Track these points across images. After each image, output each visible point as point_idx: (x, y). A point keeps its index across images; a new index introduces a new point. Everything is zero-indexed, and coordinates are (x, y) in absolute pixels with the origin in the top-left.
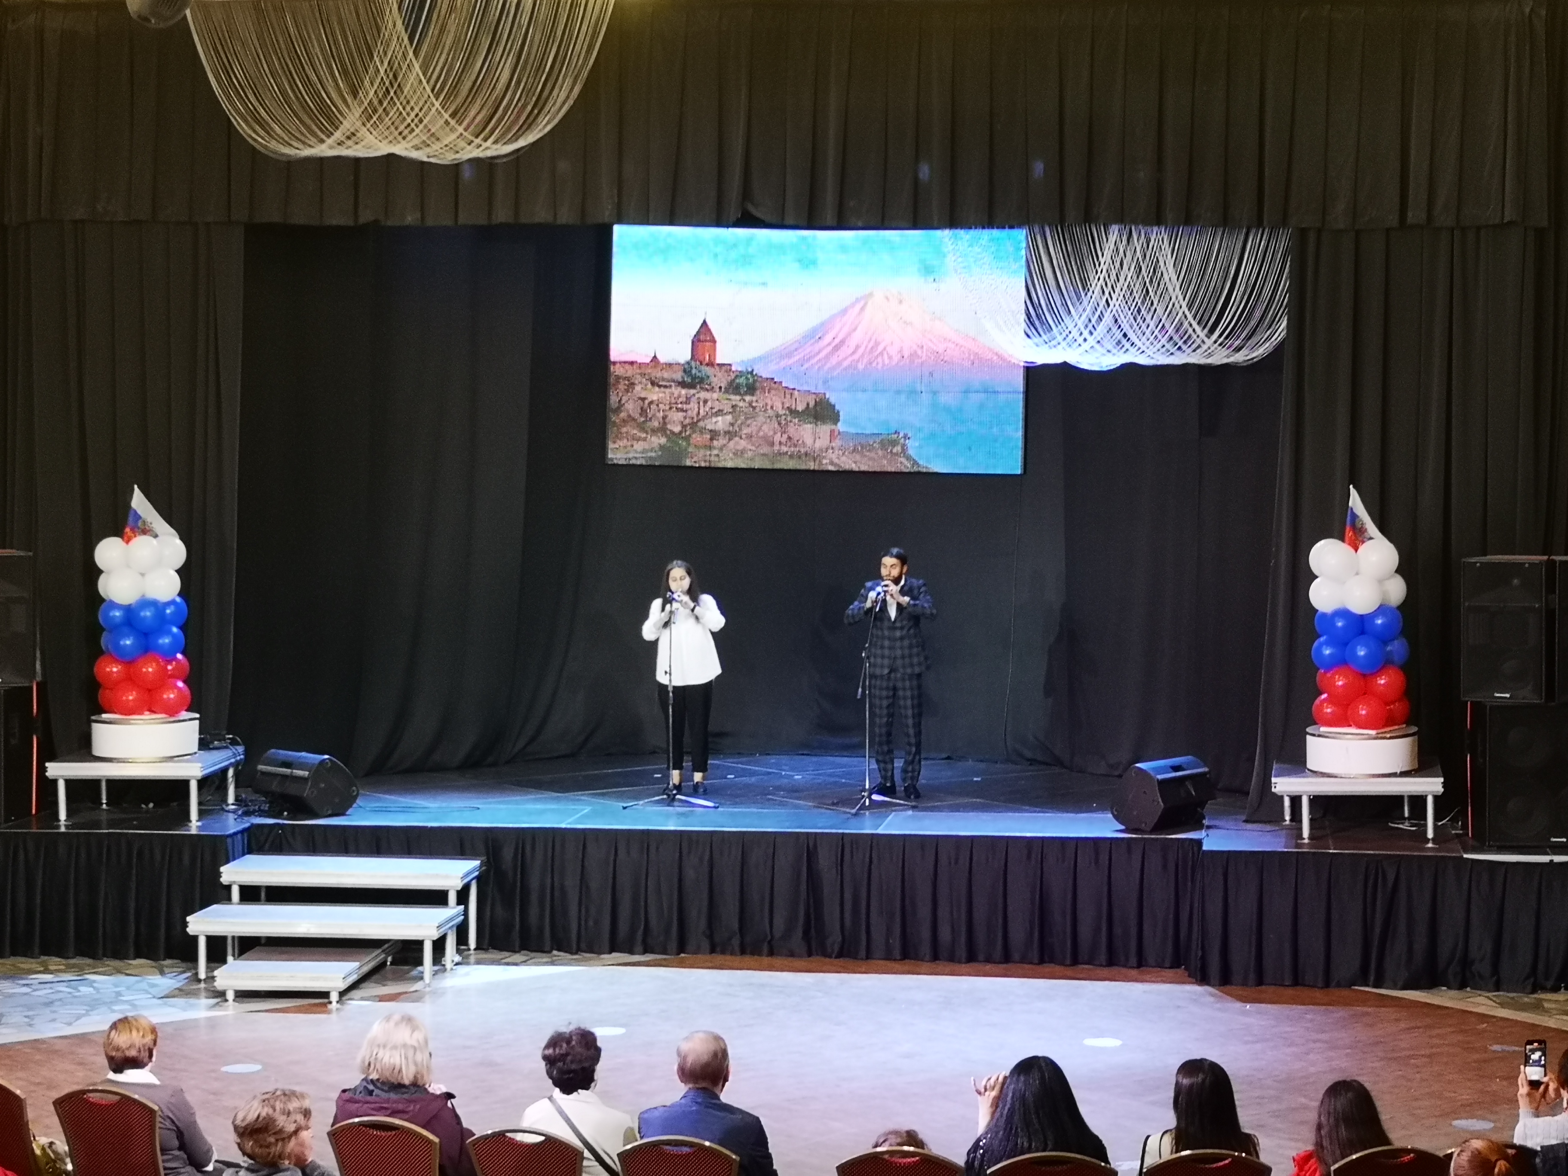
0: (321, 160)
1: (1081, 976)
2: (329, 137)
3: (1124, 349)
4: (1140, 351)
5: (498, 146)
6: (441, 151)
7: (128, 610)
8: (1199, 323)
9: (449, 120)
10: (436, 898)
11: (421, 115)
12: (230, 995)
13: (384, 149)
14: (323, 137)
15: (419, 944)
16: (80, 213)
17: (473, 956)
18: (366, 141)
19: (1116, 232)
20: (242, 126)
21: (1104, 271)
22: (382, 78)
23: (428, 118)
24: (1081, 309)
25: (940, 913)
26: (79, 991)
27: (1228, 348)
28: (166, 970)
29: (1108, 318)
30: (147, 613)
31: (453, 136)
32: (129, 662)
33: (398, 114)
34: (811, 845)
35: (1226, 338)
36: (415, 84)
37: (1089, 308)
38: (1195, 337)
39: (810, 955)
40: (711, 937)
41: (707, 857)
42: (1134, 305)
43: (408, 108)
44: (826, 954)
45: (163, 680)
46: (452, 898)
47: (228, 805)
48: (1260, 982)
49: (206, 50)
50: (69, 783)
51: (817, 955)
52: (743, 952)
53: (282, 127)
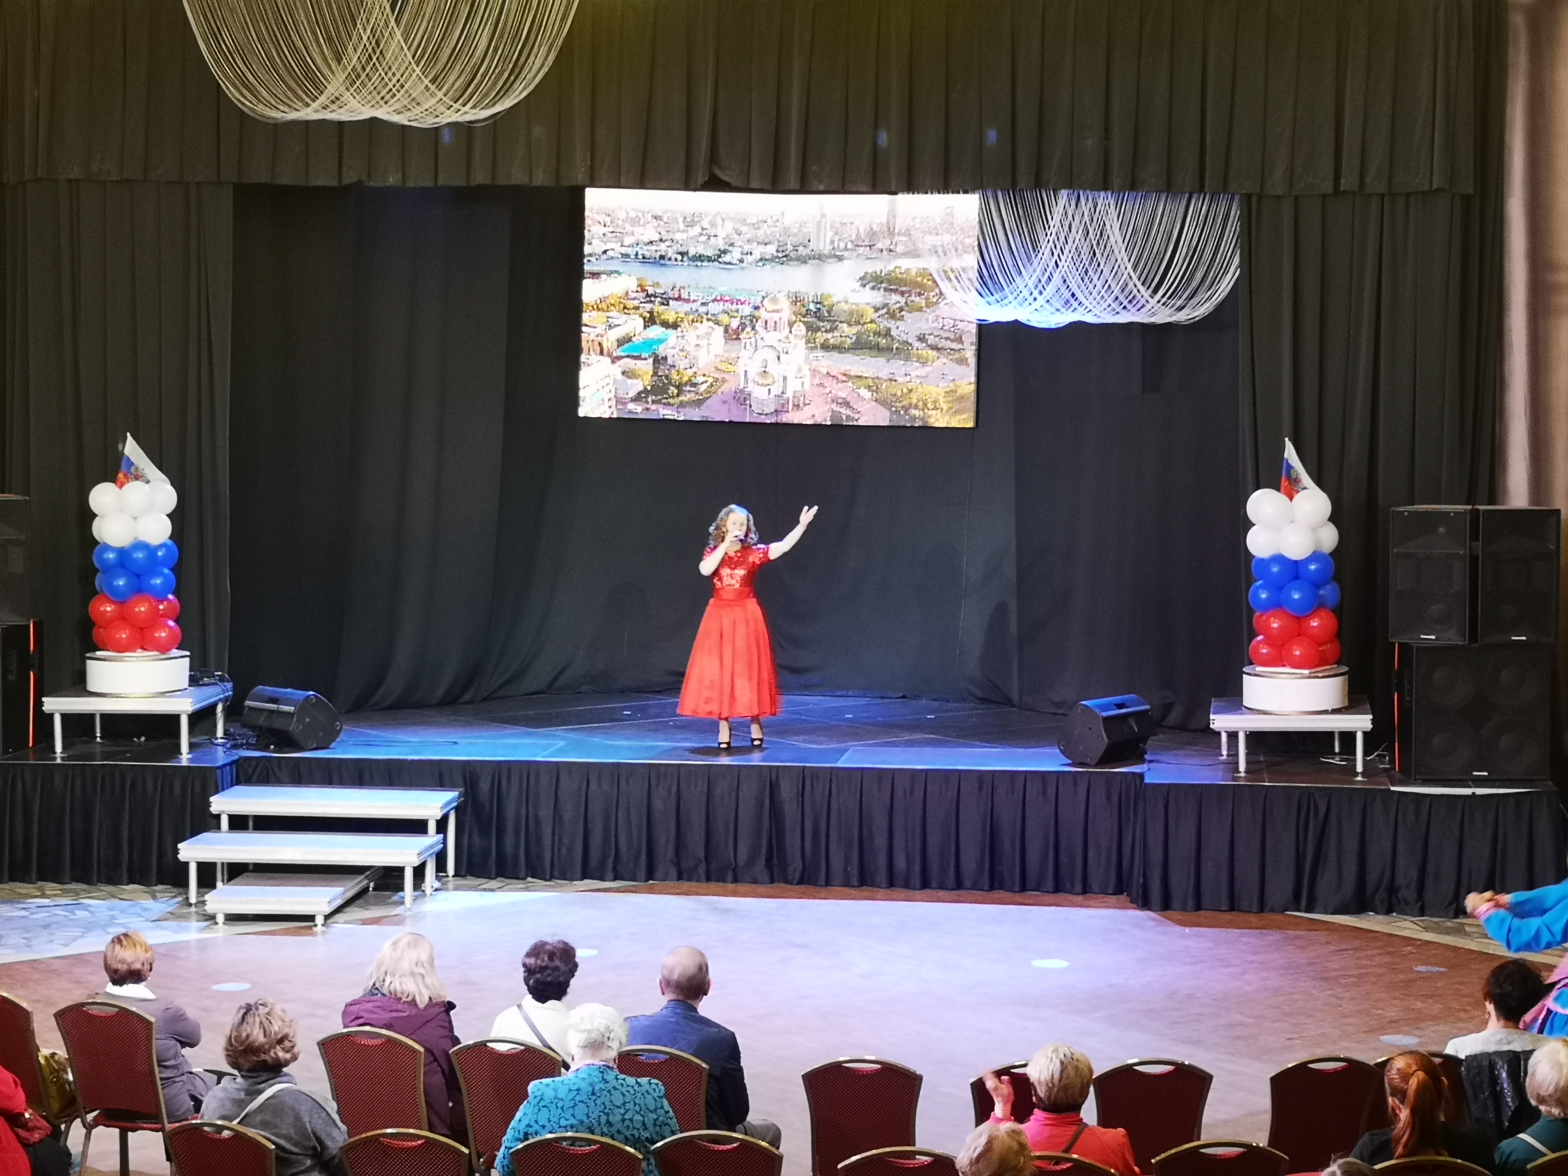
0: (307, 123)
1: (1030, 901)
2: (314, 101)
3: (1072, 308)
4: (1088, 310)
5: (476, 111)
6: (421, 115)
7: (123, 553)
8: (1143, 284)
9: (430, 85)
10: (417, 827)
11: (402, 80)
12: (220, 919)
13: (367, 113)
14: (308, 100)
15: (401, 870)
16: (75, 173)
17: (451, 881)
18: (349, 105)
19: (1065, 197)
20: (232, 92)
21: (1054, 234)
22: (365, 45)
23: (409, 84)
24: (1031, 270)
25: (896, 842)
26: (75, 914)
27: (1171, 308)
28: (158, 895)
29: (1057, 279)
30: (140, 555)
31: (433, 101)
32: (121, 602)
33: (380, 79)
34: (774, 779)
35: (1169, 298)
36: (397, 50)
37: (1038, 269)
38: (1139, 296)
39: (772, 881)
40: (678, 865)
41: (674, 789)
42: (1082, 265)
43: (390, 74)
44: (787, 881)
45: (155, 620)
46: (432, 827)
47: (217, 739)
48: (1198, 907)
49: (196, 17)
50: (65, 717)
51: (779, 882)
52: (708, 879)
53: (268, 90)
